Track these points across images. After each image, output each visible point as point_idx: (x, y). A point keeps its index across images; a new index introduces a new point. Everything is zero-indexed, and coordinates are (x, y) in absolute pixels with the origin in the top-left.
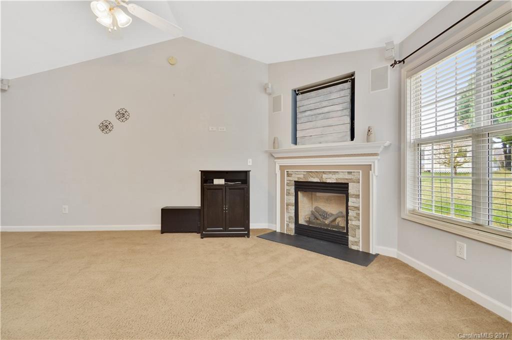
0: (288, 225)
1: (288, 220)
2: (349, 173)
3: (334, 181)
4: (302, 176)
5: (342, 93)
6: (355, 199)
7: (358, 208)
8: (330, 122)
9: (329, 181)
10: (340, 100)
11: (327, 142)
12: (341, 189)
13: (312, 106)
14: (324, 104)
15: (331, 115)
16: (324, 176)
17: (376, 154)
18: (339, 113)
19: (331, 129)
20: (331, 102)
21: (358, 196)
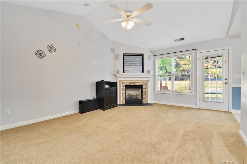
0: (122, 101)
1: (122, 99)
2: (143, 82)
3: (139, 85)
4: (128, 84)
5: (140, 59)
6: (144, 90)
7: (145, 92)
8: (136, 67)
9: (137, 85)
10: (139, 61)
11: (135, 73)
12: (141, 87)
13: (130, 61)
14: (134, 61)
15: (136, 64)
16: (136, 83)
17: (150, 77)
18: (139, 65)
19: (137, 69)
20: (136, 61)
21: (145, 89)
